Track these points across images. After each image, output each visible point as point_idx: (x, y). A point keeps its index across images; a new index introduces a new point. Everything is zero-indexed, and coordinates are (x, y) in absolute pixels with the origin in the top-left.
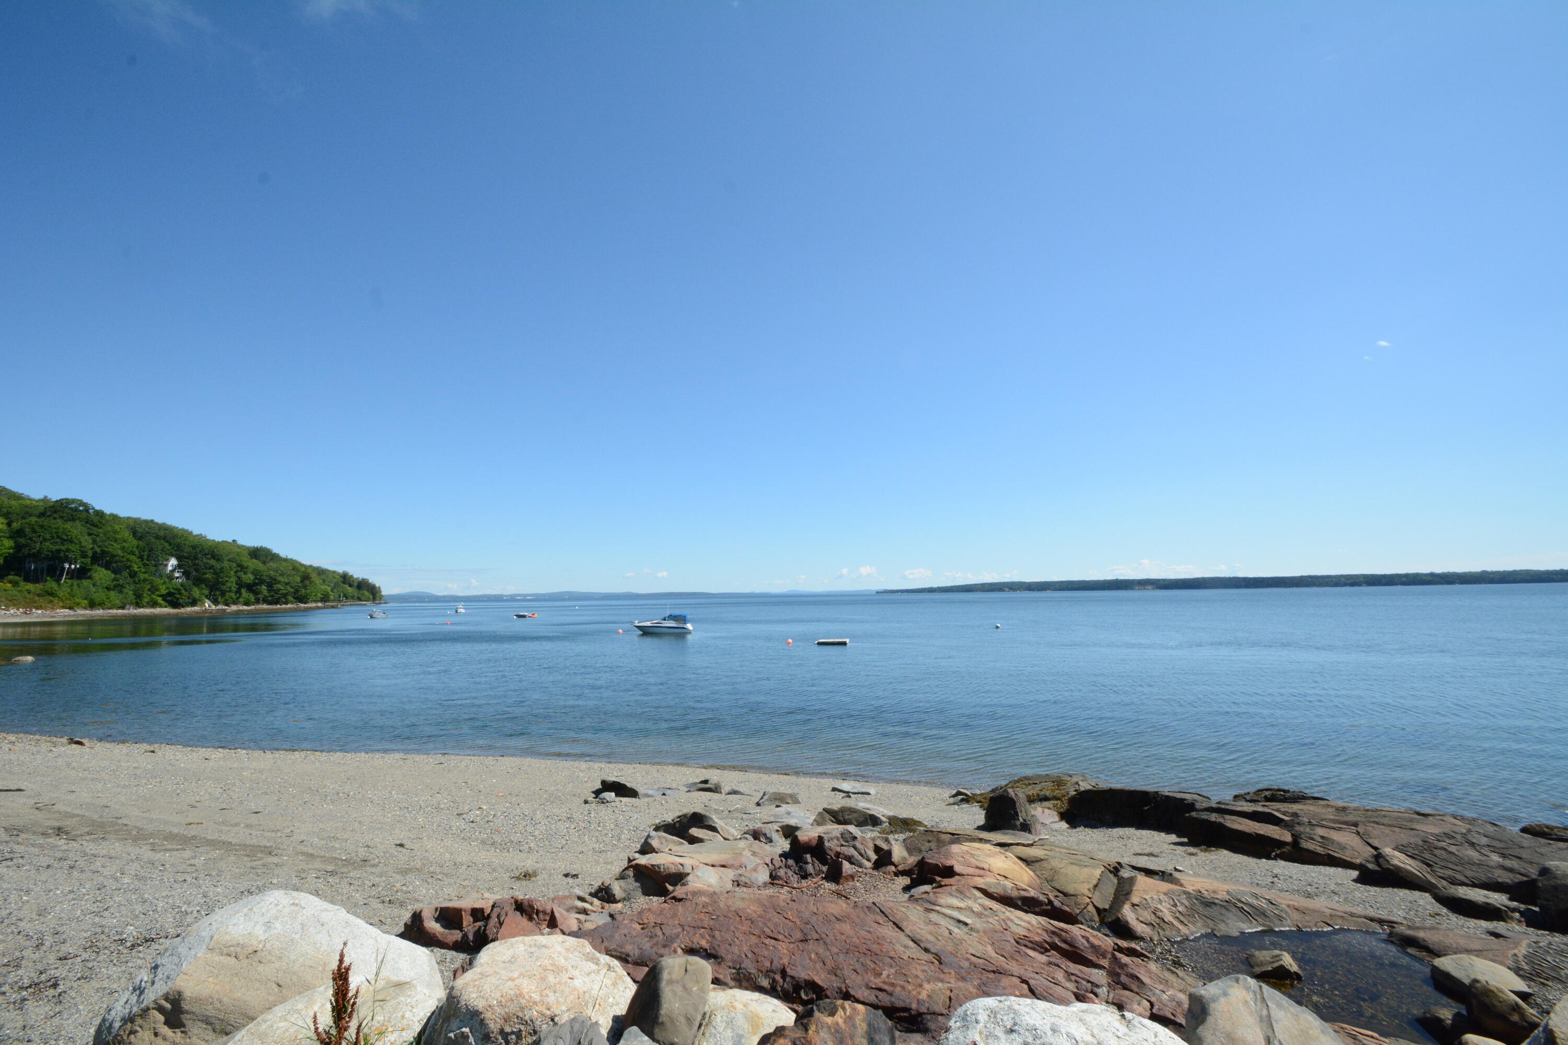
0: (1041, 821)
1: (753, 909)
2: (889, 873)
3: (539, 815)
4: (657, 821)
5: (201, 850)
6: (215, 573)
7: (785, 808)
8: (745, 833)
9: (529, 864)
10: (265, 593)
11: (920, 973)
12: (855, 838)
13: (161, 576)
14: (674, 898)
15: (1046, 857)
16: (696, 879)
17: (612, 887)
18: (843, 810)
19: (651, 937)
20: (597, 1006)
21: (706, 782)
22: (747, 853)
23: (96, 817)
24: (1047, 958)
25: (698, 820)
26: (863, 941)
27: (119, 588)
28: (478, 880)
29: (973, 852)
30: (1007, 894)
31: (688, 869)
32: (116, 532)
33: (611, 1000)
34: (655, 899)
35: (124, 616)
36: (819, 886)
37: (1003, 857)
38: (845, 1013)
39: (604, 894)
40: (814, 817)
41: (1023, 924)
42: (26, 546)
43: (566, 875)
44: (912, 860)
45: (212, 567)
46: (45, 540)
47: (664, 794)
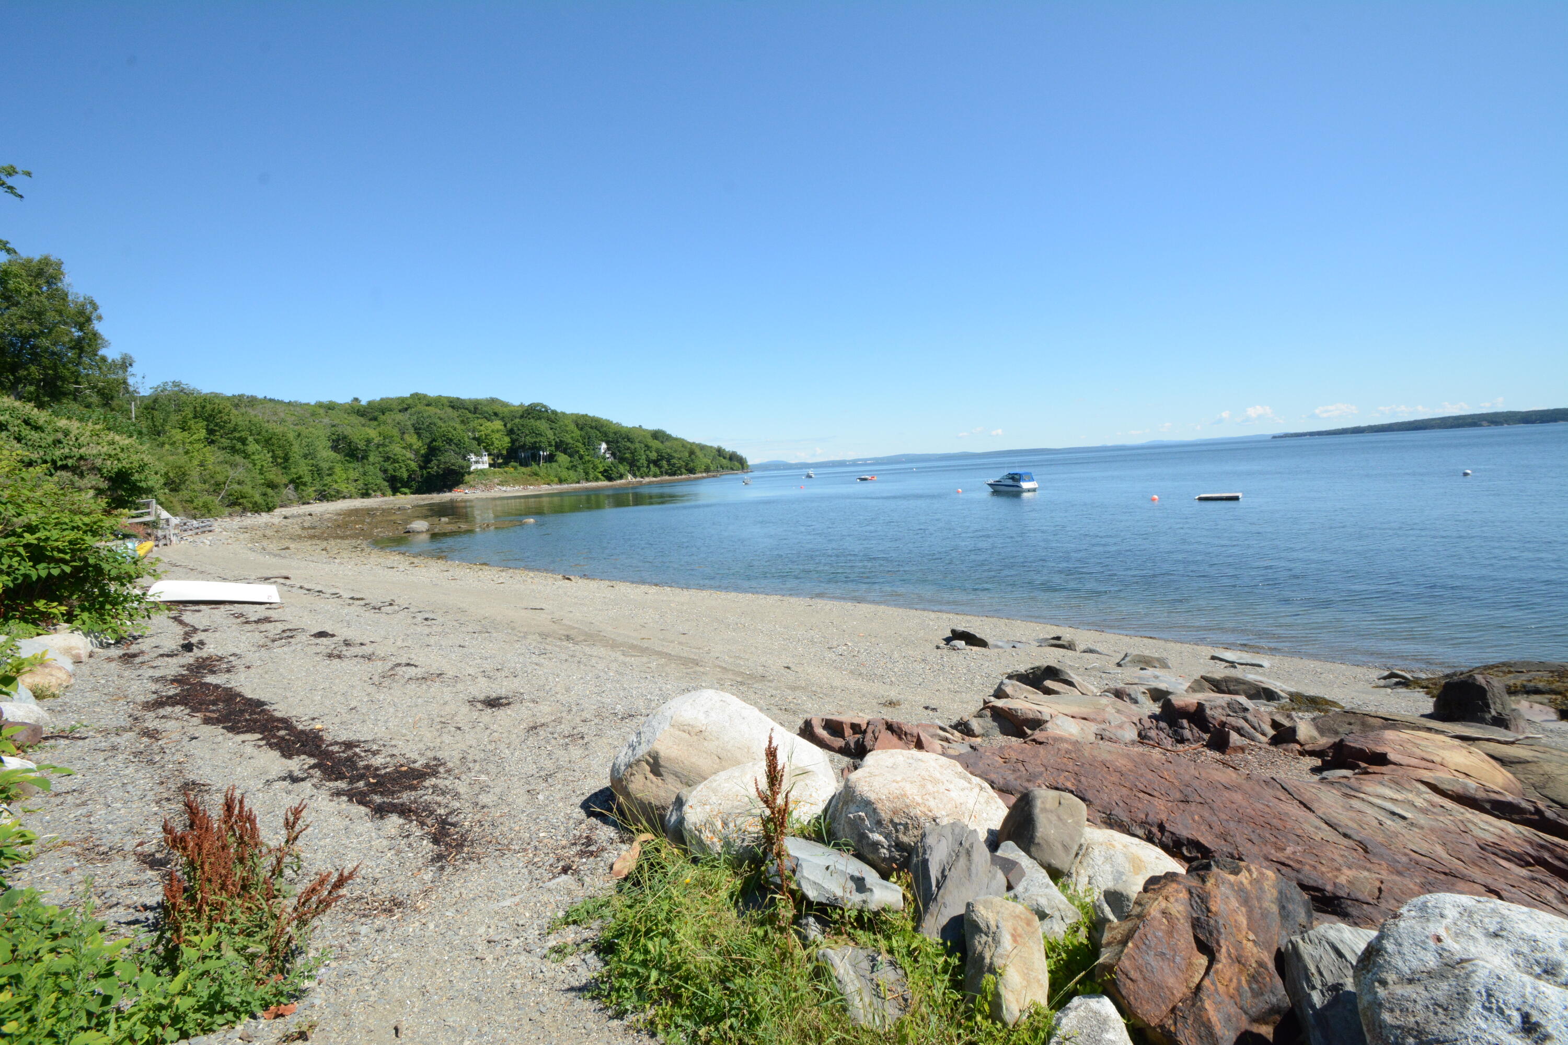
0: (1527, 717)
1: (1121, 763)
2: (1292, 751)
3: (896, 655)
4: (1009, 671)
5: (653, 657)
6: (632, 453)
7: (1150, 671)
8: (1105, 691)
9: (893, 694)
10: (666, 467)
11: (1337, 857)
12: (1246, 710)
13: (598, 457)
14: (1034, 740)
15: (1536, 759)
16: (1055, 727)
17: (970, 722)
18: (1227, 680)
19: (1014, 771)
20: (973, 818)
21: (1058, 638)
22: (1110, 710)
23: (587, 630)
24: (1529, 873)
25: (1052, 673)
26: (1260, 813)
27: (574, 468)
28: (851, 702)
29: (1418, 742)
30: (1468, 793)
31: (1046, 717)
32: (566, 426)
33: (985, 815)
34: (1014, 739)
35: (580, 488)
36: (1200, 752)
37: (1464, 752)
38: (1251, 875)
39: (964, 728)
40: (1189, 684)
41: (1492, 829)
42: (517, 440)
43: (926, 708)
44: (1324, 741)
45: (628, 448)
46: (527, 435)
47: (1014, 647)
